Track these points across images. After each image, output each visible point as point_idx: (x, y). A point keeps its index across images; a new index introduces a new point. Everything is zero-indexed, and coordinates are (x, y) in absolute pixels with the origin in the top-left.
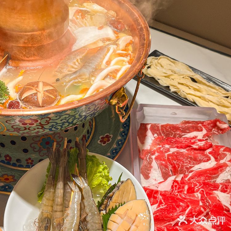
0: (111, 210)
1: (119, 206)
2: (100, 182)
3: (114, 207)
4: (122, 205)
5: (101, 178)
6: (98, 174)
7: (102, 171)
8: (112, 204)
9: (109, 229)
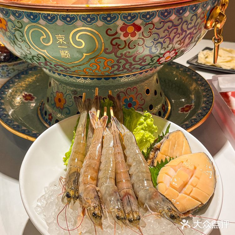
0: (160, 163)
1: (170, 160)
2: (142, 135)
3: (164, 161)
4: (173, 159)
5: (142, 132)
6: (139, 127)
7: (144, 121)
8: (160, 156)
9: (161, 182)
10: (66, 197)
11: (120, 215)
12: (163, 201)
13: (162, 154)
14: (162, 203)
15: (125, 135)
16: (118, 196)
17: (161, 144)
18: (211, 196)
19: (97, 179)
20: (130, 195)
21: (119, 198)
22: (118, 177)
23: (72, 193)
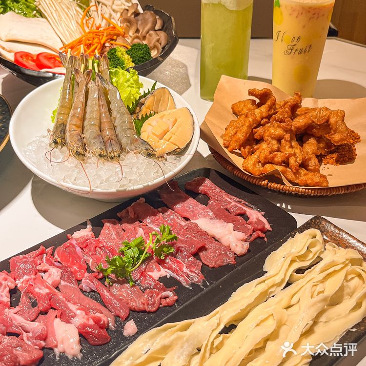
0: (144, 116)
1: (154, 114)
2: (129, 93)
3: (148, 115)
4: (157, 113)
8: (144, 110)
9: (145, 131)
10: (53, 144)
11: (102, 153)
12: (142, 143)
13: (147, 108)
14: (141, 145)
15: (110, 90)
16: (101, 139)
17: (146, 99)
18: (188, 142)
19: (83, 128)
20: (113, 140)
21: (102, 141)
22: (102, 126)
23: (59, 140)
